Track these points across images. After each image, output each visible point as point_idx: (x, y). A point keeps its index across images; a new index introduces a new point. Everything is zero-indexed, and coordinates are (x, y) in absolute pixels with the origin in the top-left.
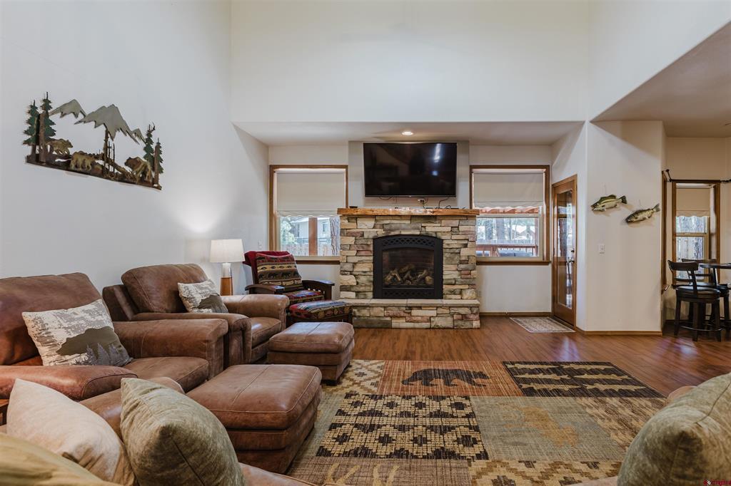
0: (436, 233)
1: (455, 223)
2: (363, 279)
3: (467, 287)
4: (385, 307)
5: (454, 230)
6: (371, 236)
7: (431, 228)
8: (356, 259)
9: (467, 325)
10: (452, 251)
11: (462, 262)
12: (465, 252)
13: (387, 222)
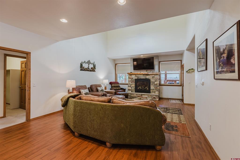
0: (149, 78)
2: (133, 88)
3: (156, 91)
4: (137, 94)
5: (153, 77)
6: (134, 79)
7: (148, 77)
8: (131, 84)
9: (155, 100)
10: (153, 82)
11: (155, 85)
12: (156, 83)
13: (138, 76)
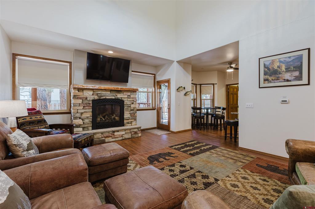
0: (122, 98)
1: (129, 94)
2: (87, 121)
3: (133, 120)
4: (102, 133)
5: (129, 97)
6: (91, 99)
7: (119, 96)
8: (83, 111)
9: (137, 136)
10: (128, 106)
11: (131, 110)
12: (132, 106)
13: (100, 92)
